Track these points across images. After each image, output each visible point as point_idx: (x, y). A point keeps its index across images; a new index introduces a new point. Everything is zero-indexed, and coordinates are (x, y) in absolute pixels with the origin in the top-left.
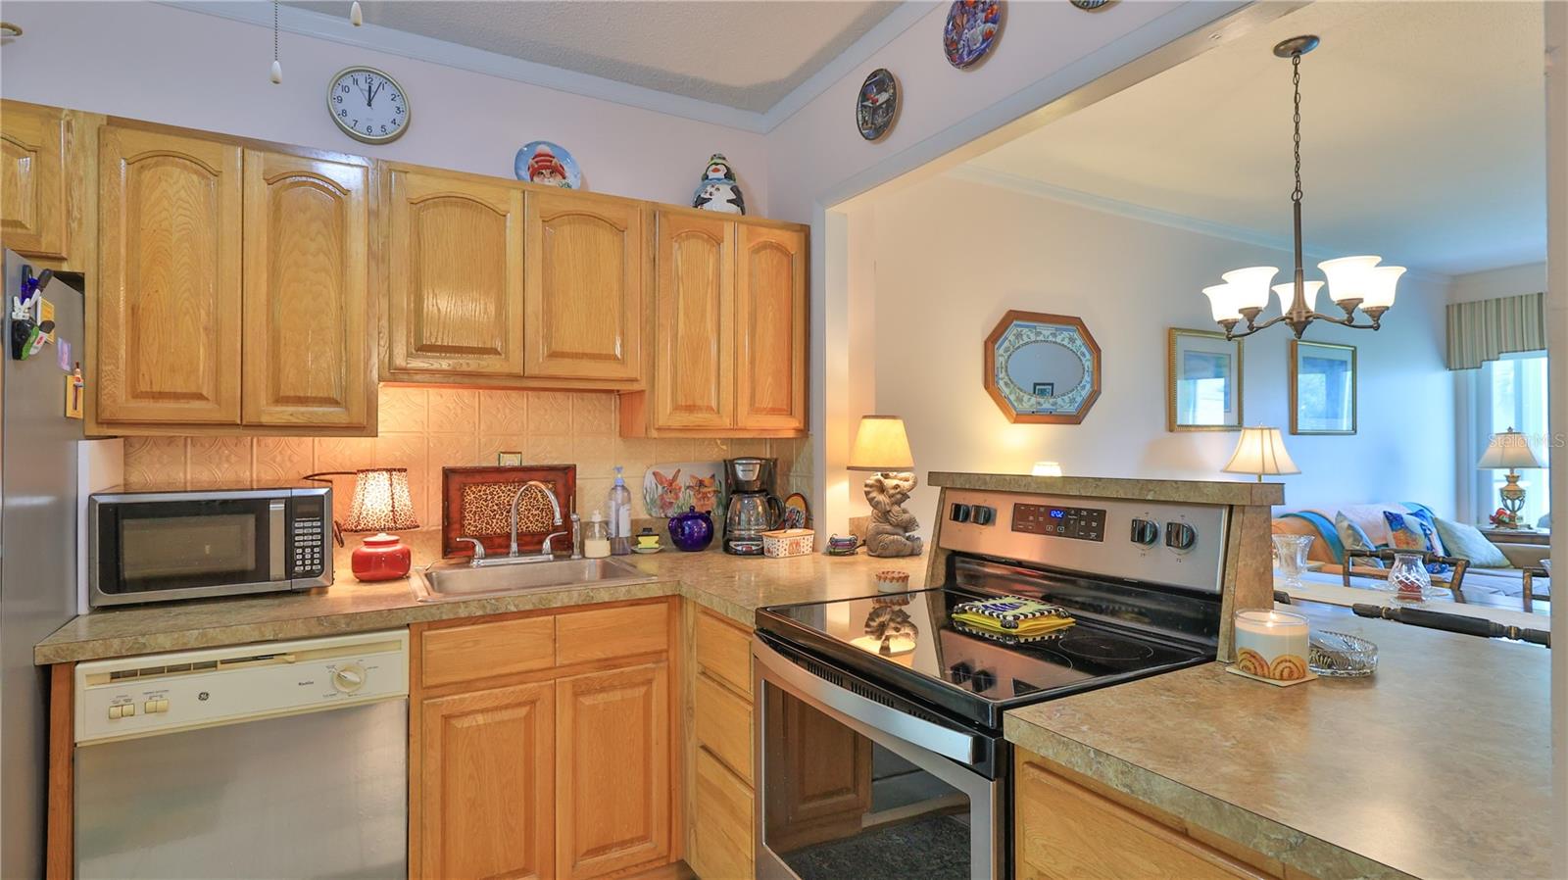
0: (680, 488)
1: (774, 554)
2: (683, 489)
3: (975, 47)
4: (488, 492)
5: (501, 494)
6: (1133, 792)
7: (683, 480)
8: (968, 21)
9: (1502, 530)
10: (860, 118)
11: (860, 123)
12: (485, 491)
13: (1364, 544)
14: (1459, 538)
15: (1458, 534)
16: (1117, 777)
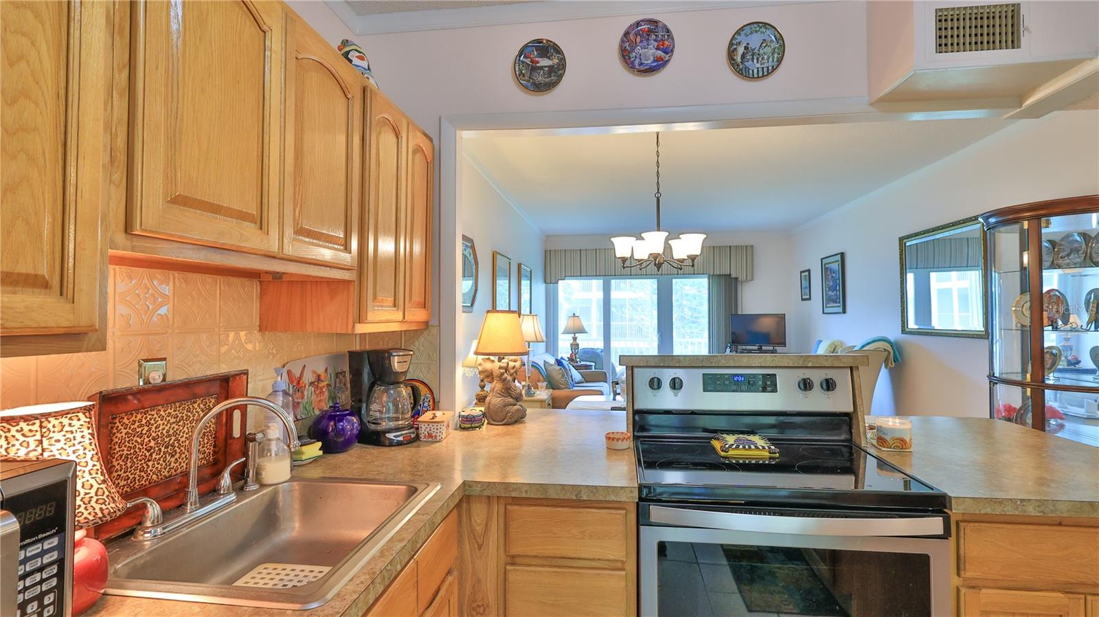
0: (305, 386)
1: (438, 438)
2: (307, 387)
3: (646, 62)
4: (144, 421)
5: (160, 422)
6: (1044, 513)
7: (308, 377)
8: (641, 41)
10: (517, 69)
11: (517, 73)
12: (140, 421)
16: (1035, 509)
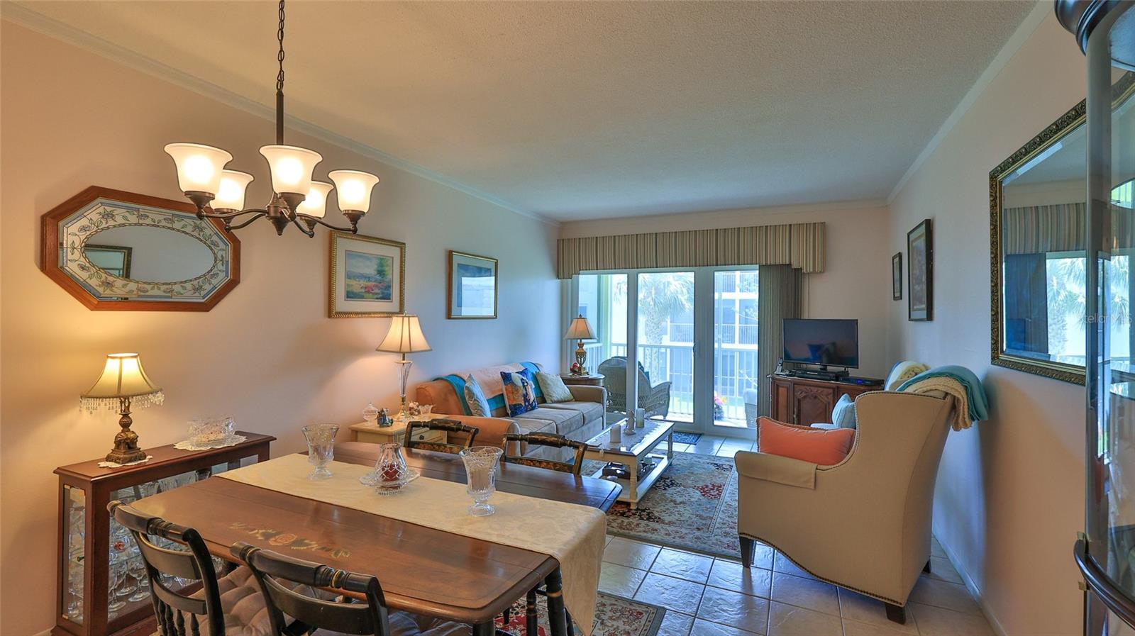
9: (577, 376)
13: (475, 400)
14: (549, 384)
15: (549, 382)
